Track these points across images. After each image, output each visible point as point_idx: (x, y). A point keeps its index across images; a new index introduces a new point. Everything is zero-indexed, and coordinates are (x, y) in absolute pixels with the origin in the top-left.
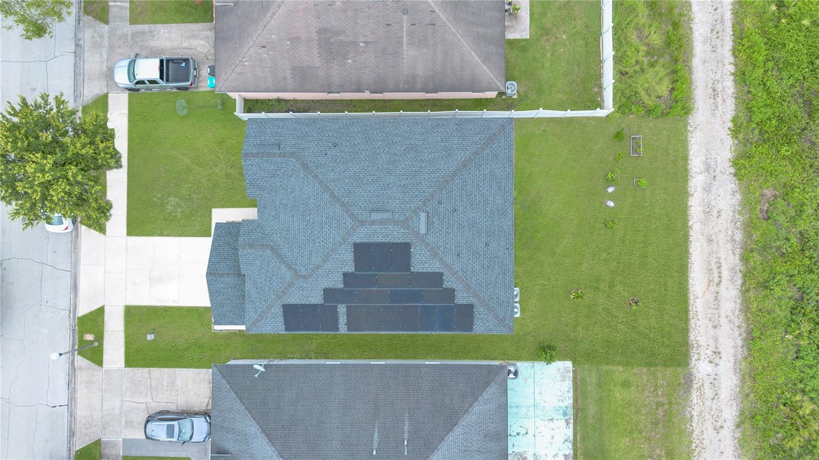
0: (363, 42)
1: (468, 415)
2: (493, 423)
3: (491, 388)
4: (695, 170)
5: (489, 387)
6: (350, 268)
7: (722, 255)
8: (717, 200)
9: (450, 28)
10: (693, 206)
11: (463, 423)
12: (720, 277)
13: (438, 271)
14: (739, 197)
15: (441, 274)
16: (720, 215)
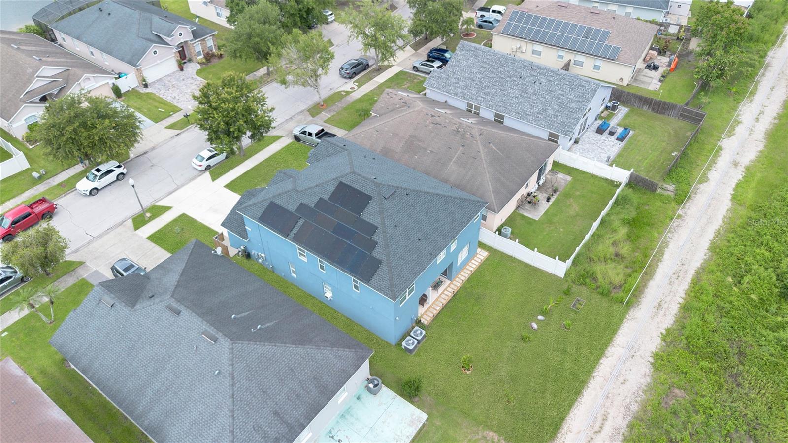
0: (430, 151)
1: (317, 349)
2: (329, 376)
3: (349, 352)
4: (618, 343)
5: (348, 350)
6: (326, 197)
7: (612, 412)
8: (628, 372)
9: (483, 164)
10: (604, 365)
11: (308, 350)
12: (601, 427)
13: (376, 225)
14: (649, 381)
15: (377, 228)
16: (624, 383)
